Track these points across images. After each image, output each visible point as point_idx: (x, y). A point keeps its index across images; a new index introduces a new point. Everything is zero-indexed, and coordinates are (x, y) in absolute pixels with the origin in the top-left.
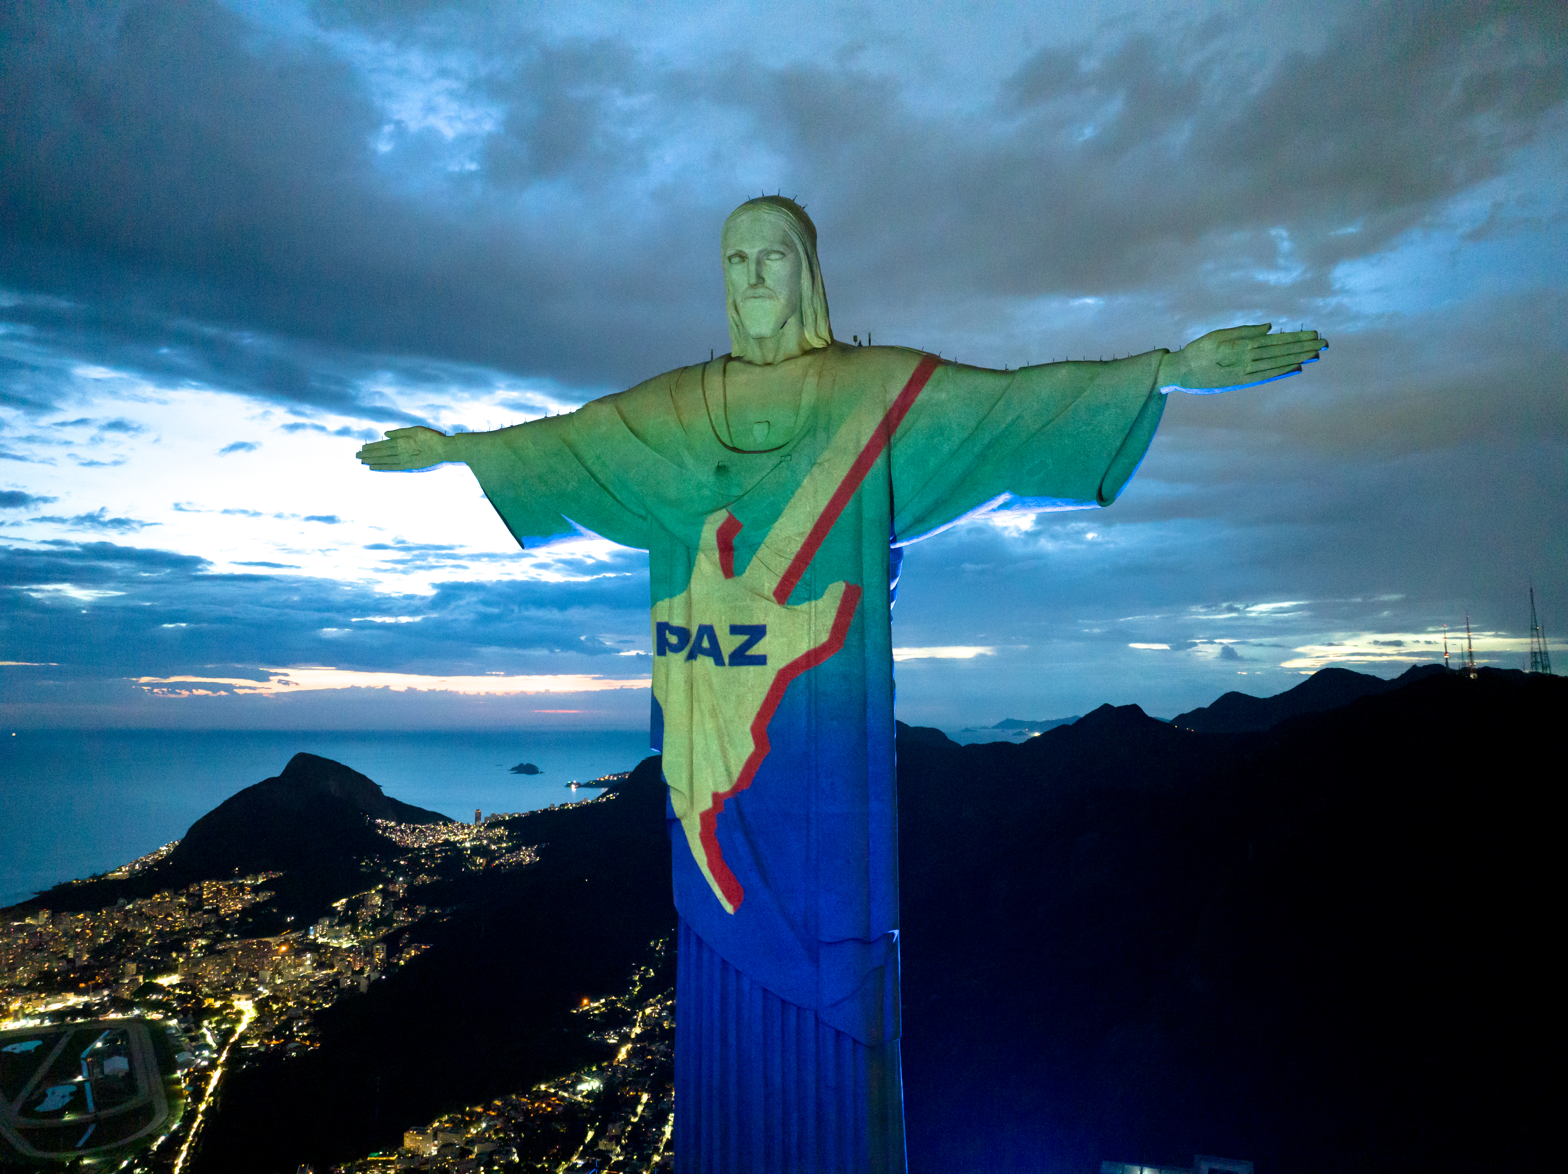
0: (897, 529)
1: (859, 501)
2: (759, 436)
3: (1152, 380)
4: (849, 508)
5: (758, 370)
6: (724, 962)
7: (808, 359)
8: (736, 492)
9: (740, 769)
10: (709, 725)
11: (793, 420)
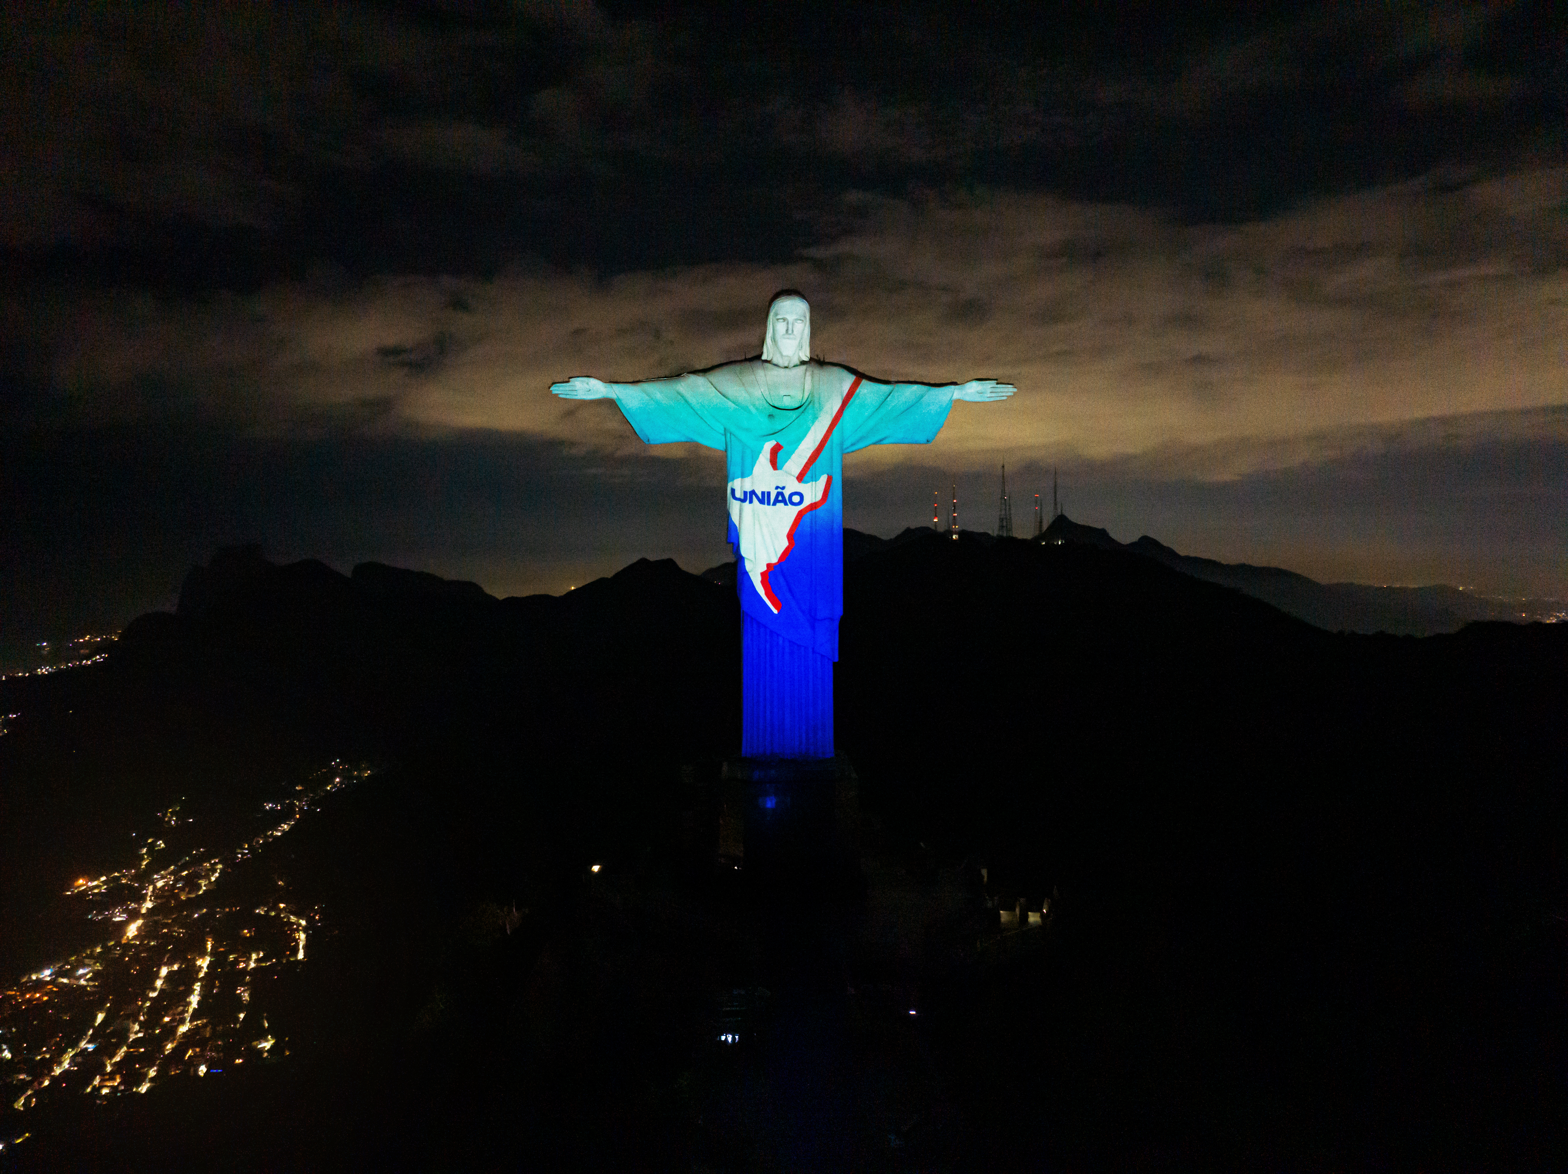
0: (844, 447)
1: (834, 435)
6: (771, 632)
8: (779, 428)
10: (765, 533)
11: (802, 396)
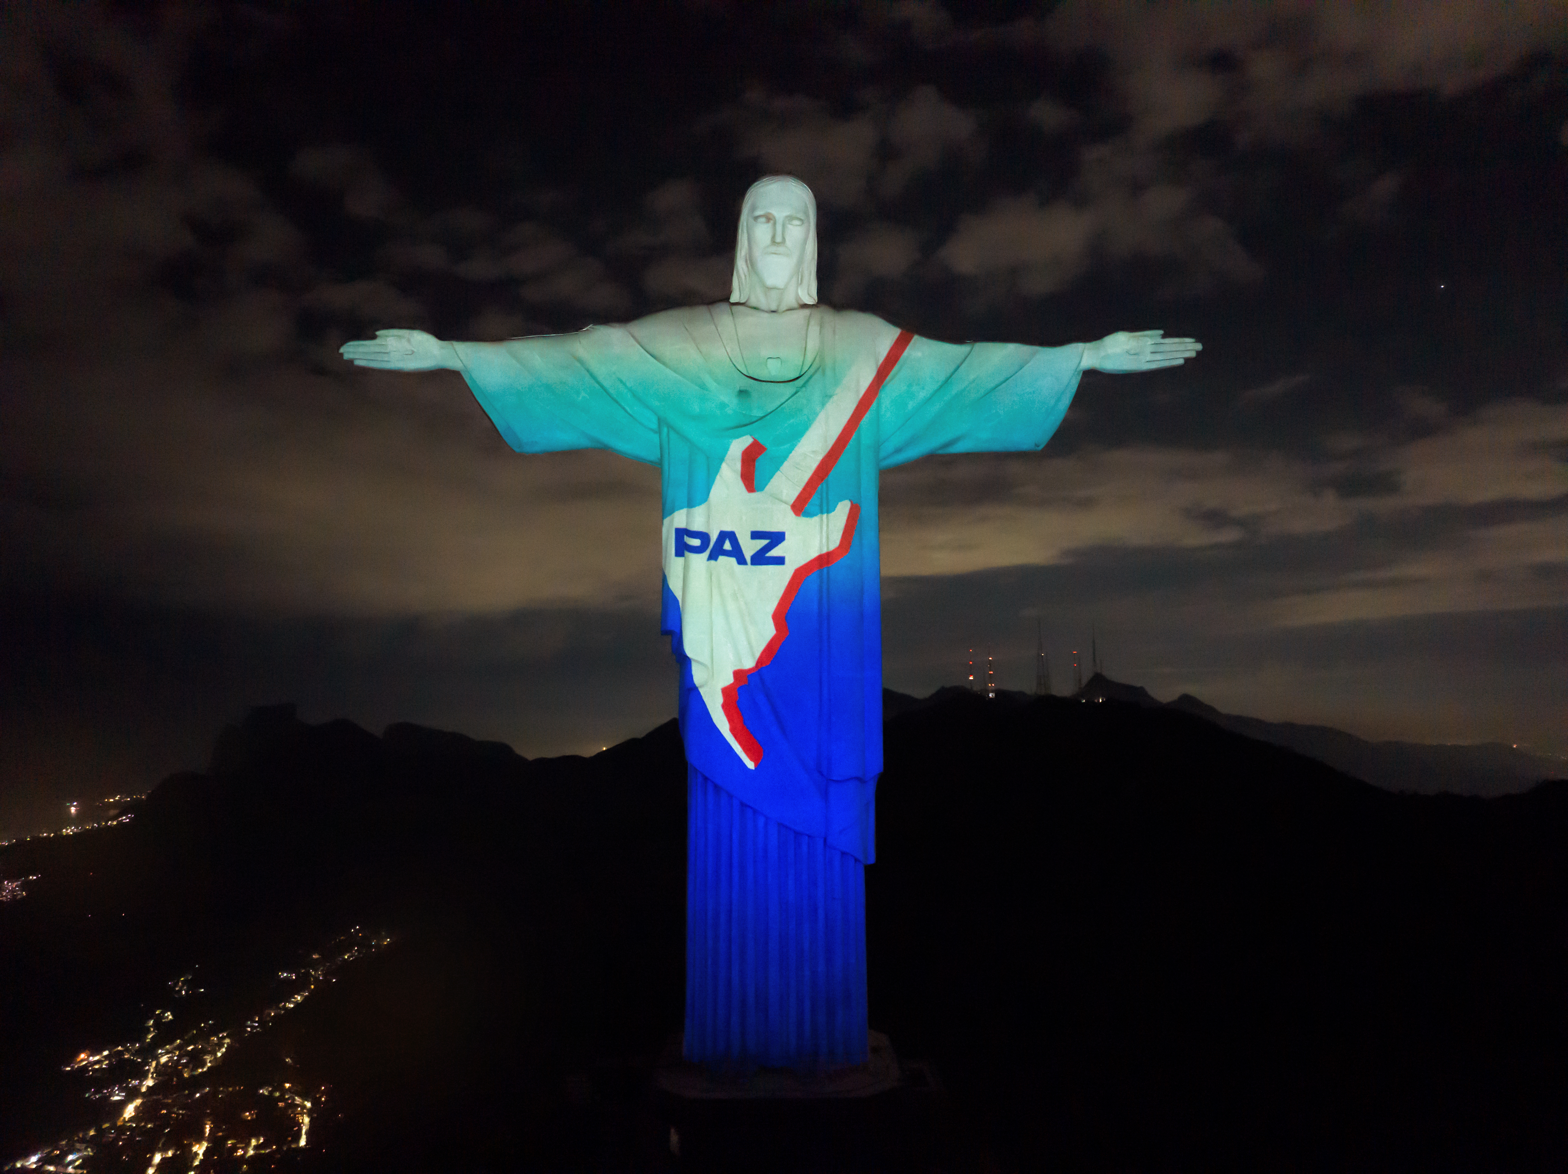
0: (881, 456)
1: (861, 429)
3: (1078, 359)
4: (854, 436)
6: (742, 805)
9: (761, 647)
10: (731, 612)
11: (801, 359)
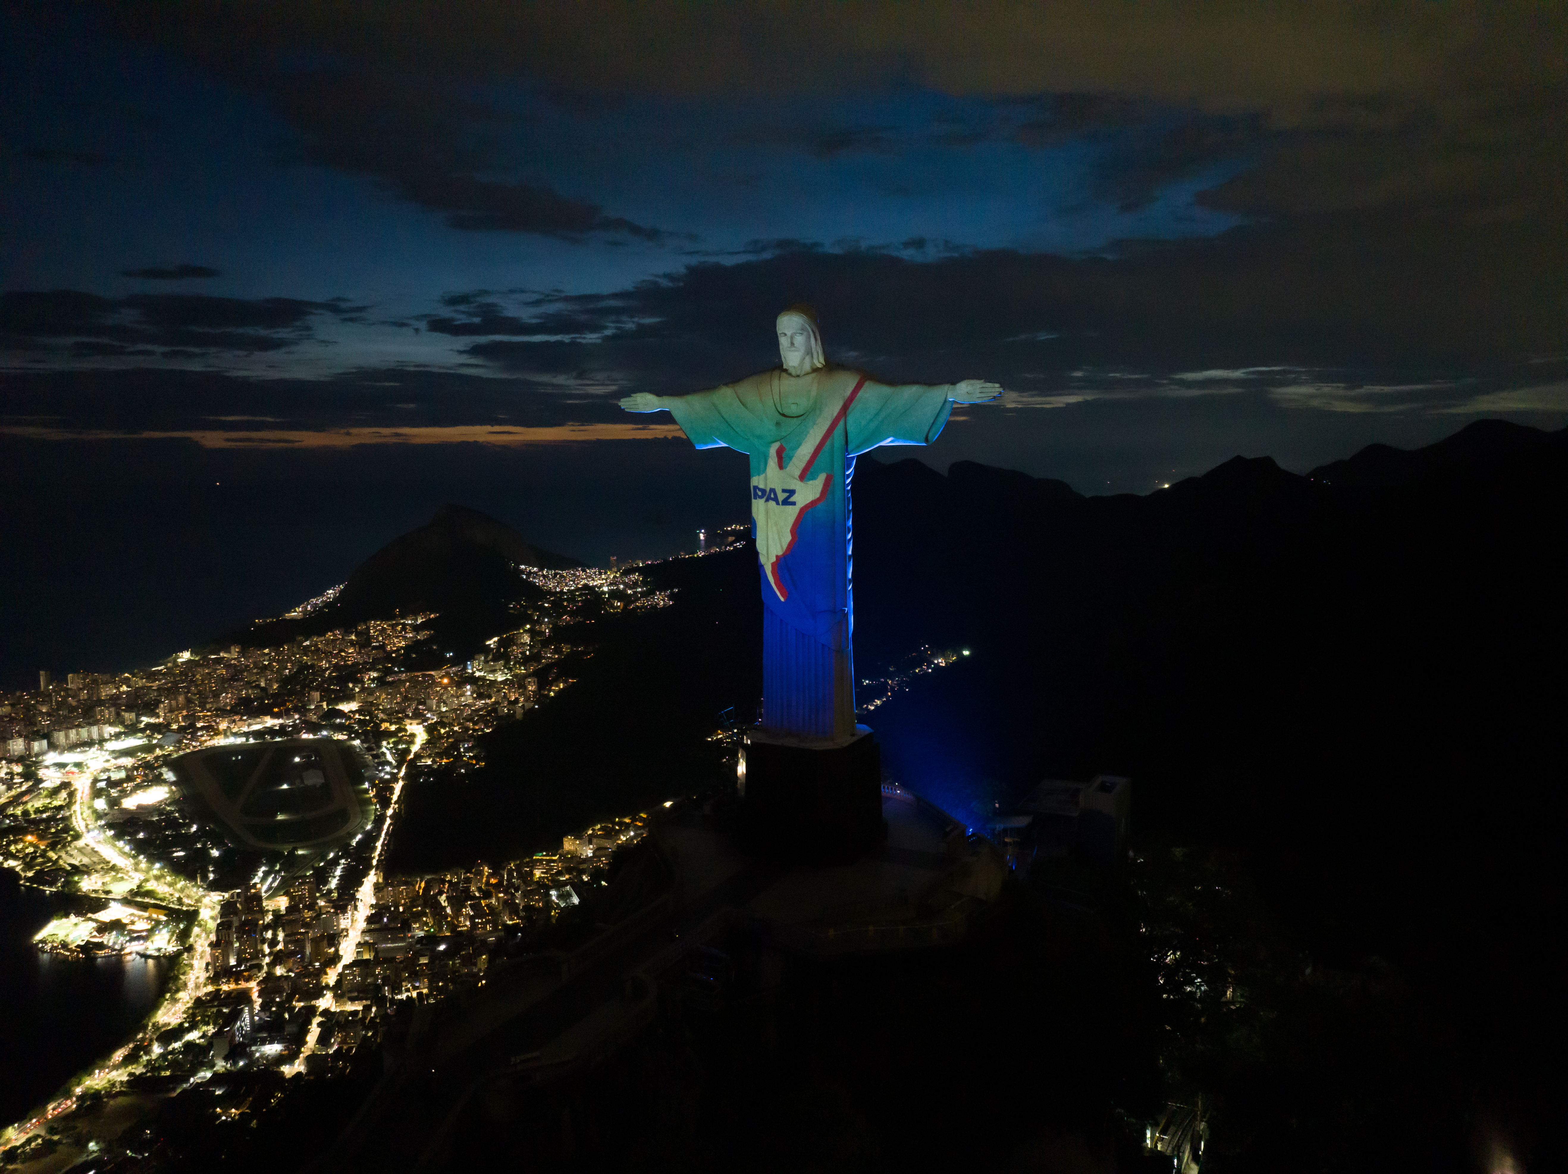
0: (849, 449)
1: (833, 439)
2: (793, 410)
3: (945, 396)
4: (828, 443)
5: (793, 379)
6: (781, 620)
7: (814, 375)
8: (784, 434)
9: (786, 546)
10: (774, 529)
11: (807, 403)
